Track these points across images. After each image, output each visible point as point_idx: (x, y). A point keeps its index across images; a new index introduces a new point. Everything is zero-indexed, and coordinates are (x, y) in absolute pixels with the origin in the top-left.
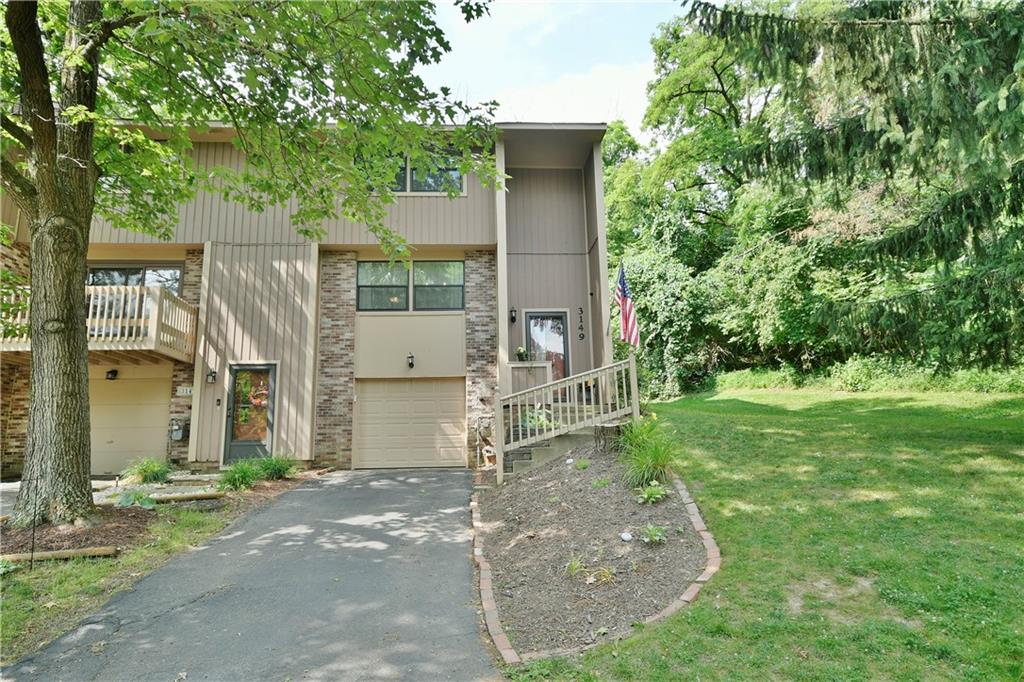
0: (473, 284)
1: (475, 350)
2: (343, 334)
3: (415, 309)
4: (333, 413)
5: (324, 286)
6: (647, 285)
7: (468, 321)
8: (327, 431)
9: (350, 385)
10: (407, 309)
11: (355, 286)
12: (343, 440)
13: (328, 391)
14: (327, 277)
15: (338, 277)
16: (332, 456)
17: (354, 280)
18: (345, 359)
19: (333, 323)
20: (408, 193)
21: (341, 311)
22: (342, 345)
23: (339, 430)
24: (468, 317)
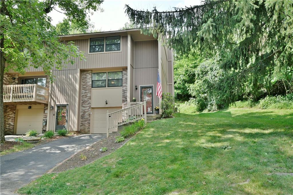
0: (125, 78)
1: (125, 99)
2: (88, 95)
3: (108, 87)
4: (85, 118)
5: (83, 81)
6: (207, 72)
7: (123, 90)
8: (83, 123)
9: (90, 109)
10: (106, 87)
11: (91, 80)
12: (87, 125)
13: (83, 111)
14: (83, 78)
15: (87, 78)
16: (84, 130)
17: (91, 79)
18: (88, 102)
19: (85, 91)
20: (105, 52)
21: (87, 88)
22: (87, 98)
23: (86, 122)
24: (123, 88)
